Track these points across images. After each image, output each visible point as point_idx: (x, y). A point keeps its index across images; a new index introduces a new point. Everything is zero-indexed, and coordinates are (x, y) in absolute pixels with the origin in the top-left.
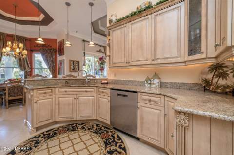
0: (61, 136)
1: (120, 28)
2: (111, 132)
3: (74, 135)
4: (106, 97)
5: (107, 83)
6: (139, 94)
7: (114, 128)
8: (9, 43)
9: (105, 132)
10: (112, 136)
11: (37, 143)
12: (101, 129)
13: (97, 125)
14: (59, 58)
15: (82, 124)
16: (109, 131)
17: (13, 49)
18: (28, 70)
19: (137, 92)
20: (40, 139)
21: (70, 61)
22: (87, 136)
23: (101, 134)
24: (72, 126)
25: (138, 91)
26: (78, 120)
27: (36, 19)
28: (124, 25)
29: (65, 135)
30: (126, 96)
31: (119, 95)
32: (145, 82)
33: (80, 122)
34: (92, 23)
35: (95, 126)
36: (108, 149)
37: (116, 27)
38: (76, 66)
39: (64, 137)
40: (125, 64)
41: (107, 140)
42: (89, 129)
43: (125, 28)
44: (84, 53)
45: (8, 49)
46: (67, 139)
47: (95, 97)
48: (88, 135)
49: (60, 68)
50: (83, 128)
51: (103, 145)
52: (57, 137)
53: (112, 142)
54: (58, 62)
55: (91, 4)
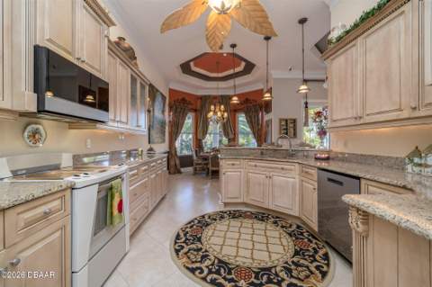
0: (246, 220)
1: (345, 51)
2: (316, 243)
3: (259, 225)
4: (312, 182)
5: (327, 159)
6: (363, 182)
7: (326, 242)
8: (212, 107)
9: (306, 240)
10: (314, 249)
11: (222, 217)
12: (302, 234)
13: (298, 227)
14: (267, 117)
15: (277, 217)
16: (314, 241)
17: (215, 113)
18: (232, 136)
19: (358, 178)
20: (225, 215)
21: (281, 120)
22: (274, 233)
23: (297, 238)
24: (263, 215)
25: (361, 175)
26: (273, 211)
27: (237, 70)
28: (351, 44)
29: (251, 221)
30: (341, 184)
31: (330, 180)
32: (407, 160)
33: (275, 215)
34: (316, 45)
35: (294, 227)
36: (295, 259)
37: (336, 52)
38: (290, 127)
39: (248, 223)
40: (353, 122)
41: (301, 249)
42: (282, 227)
43: (354, 49)
44: (306, 103)
45: (211, 113)
46: (250, 226)
47: (297, 180)
48: (277, 233)
49: (266, 133)
50: (275, 222)
51: (292, 252)
52: (241, 219)
53: (310, 256)
54: (264, 123)
55: (303, 21)
